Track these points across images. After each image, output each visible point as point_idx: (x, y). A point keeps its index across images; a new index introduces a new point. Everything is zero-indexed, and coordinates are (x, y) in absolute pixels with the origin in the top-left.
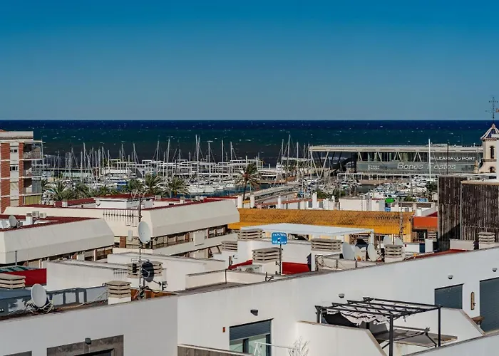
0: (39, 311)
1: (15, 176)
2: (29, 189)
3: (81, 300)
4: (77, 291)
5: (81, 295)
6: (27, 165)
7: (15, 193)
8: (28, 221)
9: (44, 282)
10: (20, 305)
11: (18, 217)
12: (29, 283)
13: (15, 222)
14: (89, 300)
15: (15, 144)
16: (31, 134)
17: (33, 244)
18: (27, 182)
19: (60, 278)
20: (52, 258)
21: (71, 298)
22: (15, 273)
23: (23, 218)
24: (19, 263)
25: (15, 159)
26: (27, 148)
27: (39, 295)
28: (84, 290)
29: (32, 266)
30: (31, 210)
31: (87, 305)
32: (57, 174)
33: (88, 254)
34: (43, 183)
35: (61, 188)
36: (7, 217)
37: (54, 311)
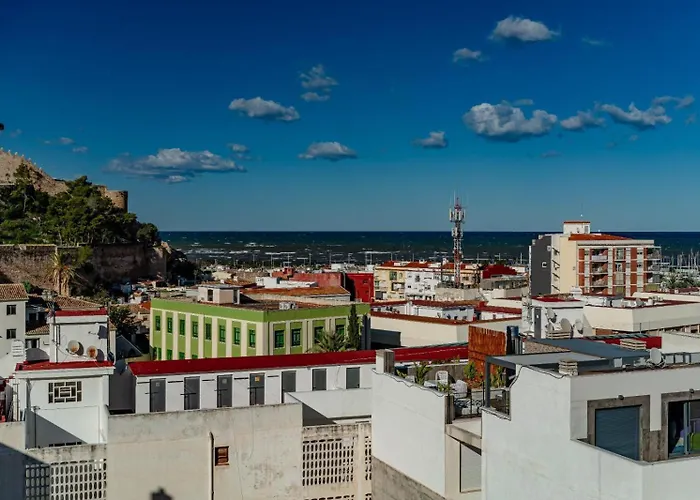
0: (656, 367)
1: (640, 271)
2: (651, 280)
3: (687, 361)
4: (684, 354)
5: (687, 357)
6: (649, 263)
7: (640, 283)
8: (649, 303)
9: (659, 346)
10: (642, 362)
11: (642, 300)
12: (649, 347)
13: (640, 303)
14: (693, 362)
15: (640, 249)
16: (652, 241)
17: (653, 318)
18: (649, 276)
19: (671, 344)
20: (666, 329)
21: (679, 359)
22: (640, 339)
23: (646, 300)
24: (643, 332)
25: (640, 259)
26: (649, 251)
27: (655, 356)
28: (689, 354)
29: (652, 334)
30: (651, 295)
31: (692, 365)
32: (671, 270)
33: (694, 328)
34: (661, 276)
35: (673, 280)
36: (634, 299)
37: (667, 368)
